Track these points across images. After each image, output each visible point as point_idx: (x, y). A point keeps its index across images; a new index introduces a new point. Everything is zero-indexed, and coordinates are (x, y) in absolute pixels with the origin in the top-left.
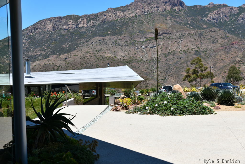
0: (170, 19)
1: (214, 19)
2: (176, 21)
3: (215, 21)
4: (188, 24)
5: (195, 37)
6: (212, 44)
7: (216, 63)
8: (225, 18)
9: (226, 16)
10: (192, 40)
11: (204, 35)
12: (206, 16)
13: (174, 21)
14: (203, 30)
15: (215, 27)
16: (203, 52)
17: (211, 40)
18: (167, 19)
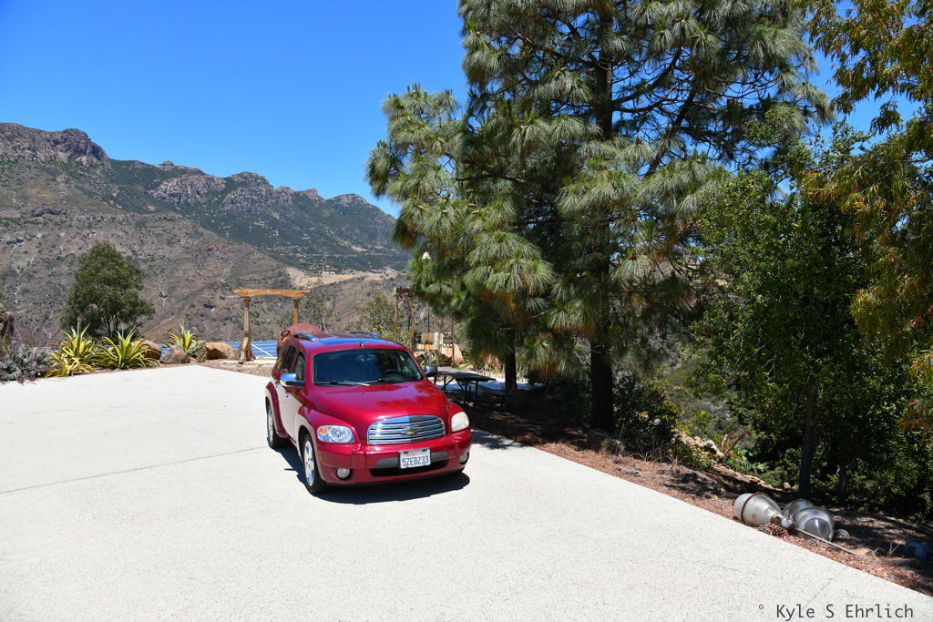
0: (67, 182)
1: (172, 195)
2: (81, 189)
3: (176, 200)
4: (112, 198)
5: (127, 228)
6: (165, 246)
7: (174, 288)
8: (198, 196)
9: (198, 193)
10: (121, 234)
11: (147, 225)
12: (155, 186)
13: (77, 187)
14: (147, 216)
15: (176, 211)
16: (145, 261)
17: (165, 237)
18: (58, 179)
